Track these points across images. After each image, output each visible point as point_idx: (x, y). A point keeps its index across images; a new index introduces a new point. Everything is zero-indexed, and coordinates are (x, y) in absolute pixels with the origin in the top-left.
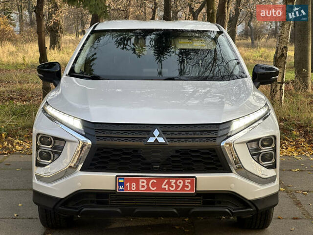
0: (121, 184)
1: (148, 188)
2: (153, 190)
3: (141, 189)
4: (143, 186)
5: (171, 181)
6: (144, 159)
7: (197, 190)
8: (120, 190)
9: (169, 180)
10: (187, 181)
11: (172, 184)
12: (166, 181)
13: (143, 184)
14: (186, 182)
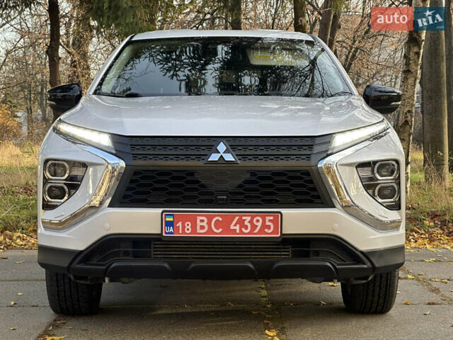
0: (169, 224)
1: (210, 230)
2: (218, 232)
3: (199, 231)
4: (202, 227)
5: (244, 218)
6: (203, 186)
7: (283, 232)
8: (169, 233)
9: (241, 217)
10: (268, 218)
11: (246, 223)
12: (237, 218)
13: (202, 224)
14: (267, 221)
